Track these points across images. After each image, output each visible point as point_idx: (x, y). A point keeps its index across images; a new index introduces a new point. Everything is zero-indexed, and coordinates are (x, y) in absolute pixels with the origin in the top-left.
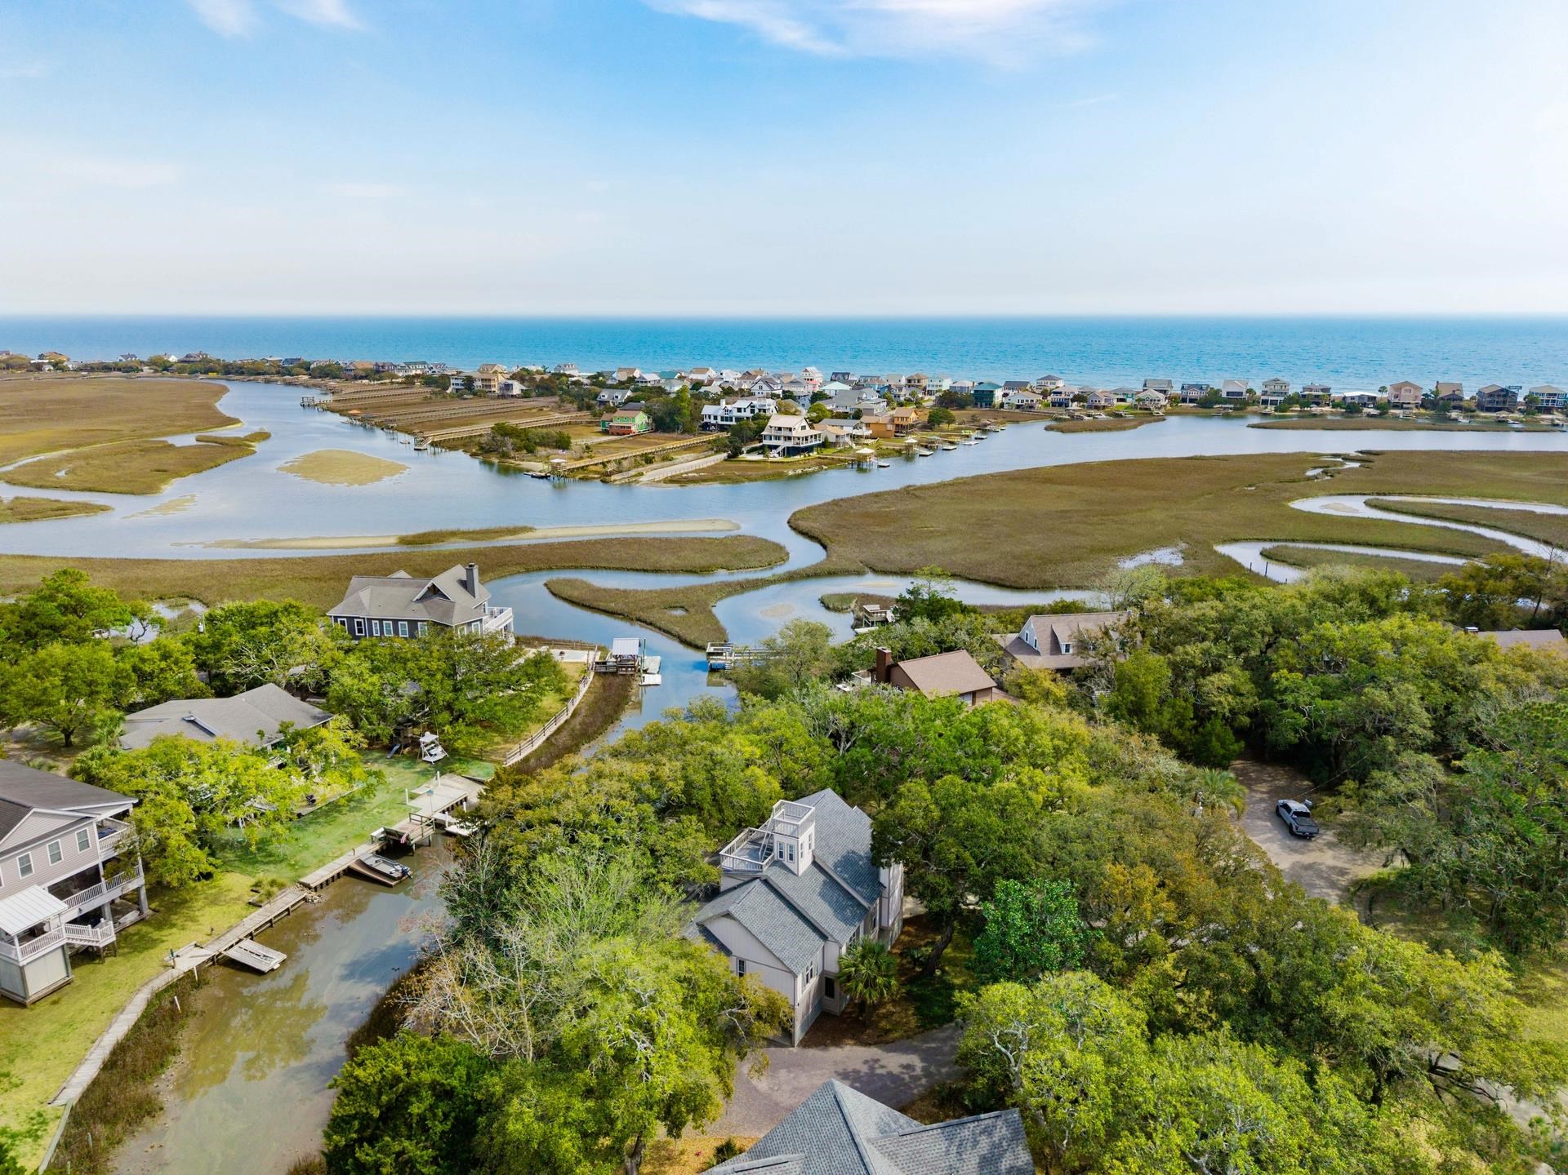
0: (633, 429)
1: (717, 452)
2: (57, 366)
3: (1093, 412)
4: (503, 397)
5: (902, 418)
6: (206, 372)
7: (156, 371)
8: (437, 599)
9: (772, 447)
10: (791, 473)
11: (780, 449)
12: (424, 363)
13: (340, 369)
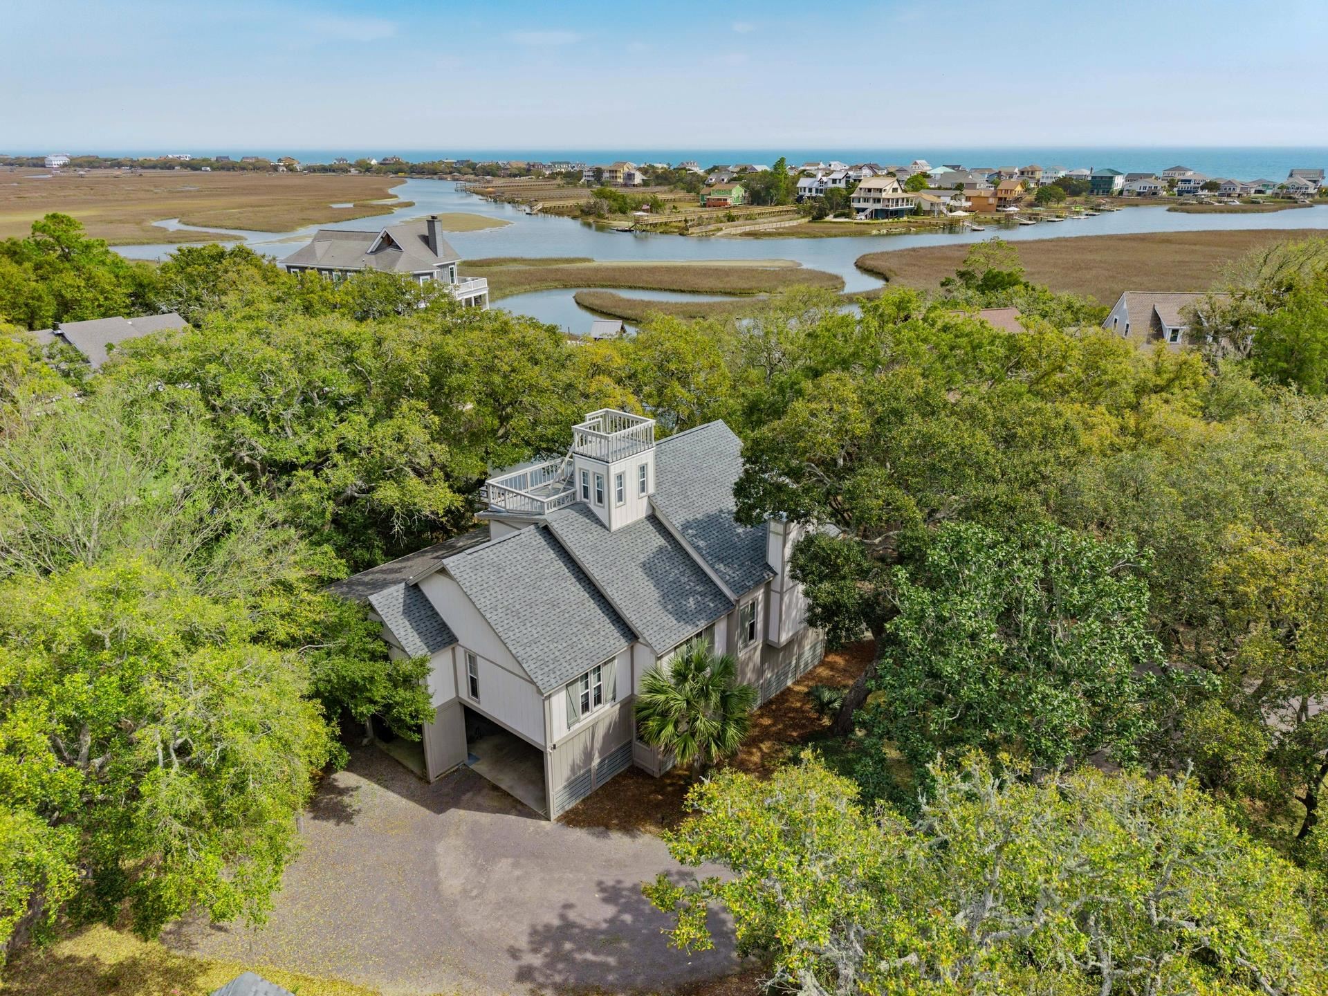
0: (729, 201)
1: (803, 217)
2: (290, 169)
3: (1225, 199)
4: (626, 185)
5: (1006, 191)
6: (396, 173)
7: (361, 172)
8: (390, 250)
9: (859, 210)
10: (875, 232)
11: (868, 212)
12: (568, 163)
13: (499, 167)
